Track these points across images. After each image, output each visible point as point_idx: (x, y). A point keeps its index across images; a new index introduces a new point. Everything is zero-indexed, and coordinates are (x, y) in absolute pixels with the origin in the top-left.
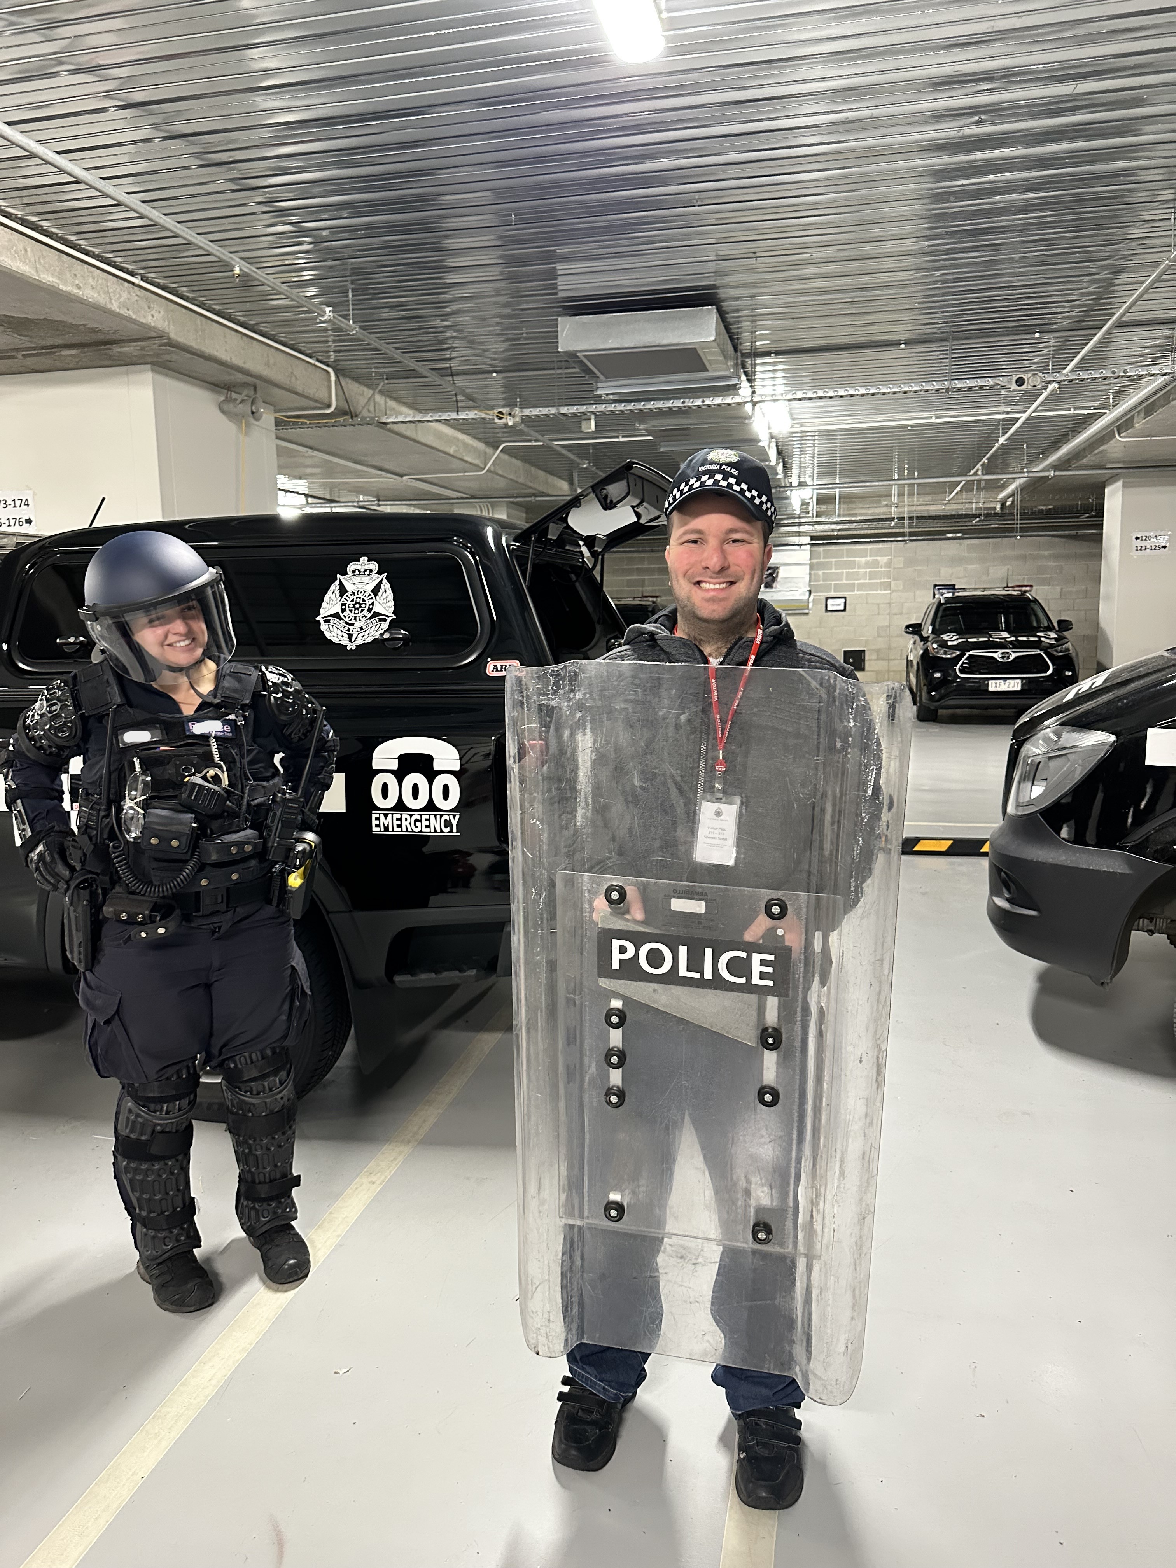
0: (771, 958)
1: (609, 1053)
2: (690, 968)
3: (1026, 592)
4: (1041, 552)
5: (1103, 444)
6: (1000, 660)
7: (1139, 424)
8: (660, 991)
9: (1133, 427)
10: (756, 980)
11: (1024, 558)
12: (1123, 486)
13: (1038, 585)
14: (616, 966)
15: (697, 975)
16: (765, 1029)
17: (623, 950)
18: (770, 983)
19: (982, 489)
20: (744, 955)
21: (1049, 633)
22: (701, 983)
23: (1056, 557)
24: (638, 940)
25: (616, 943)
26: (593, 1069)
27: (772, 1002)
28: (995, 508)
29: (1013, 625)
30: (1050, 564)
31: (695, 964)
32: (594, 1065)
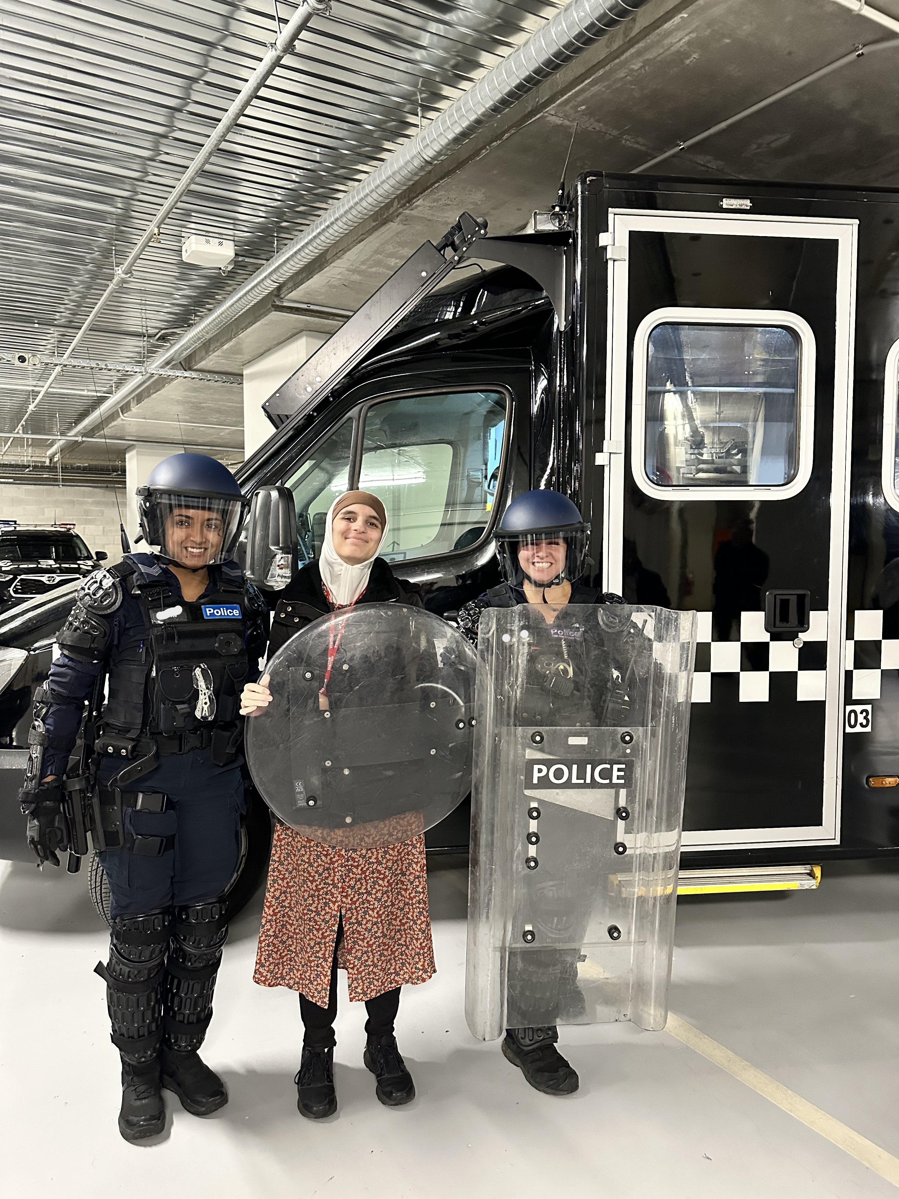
0: (623, 766)
1: (529, 836)
2: (579, 777)
3: (70, 529)
4: (86, 499)
5: (114, 420)
6: (47, 583)
7: (135, 409)
8: (560, 794)
9: (130, 410)
10: (615, 780)
11: (73, 502)
12: (137, 454)
13: (79, 524)
14: (535, 781)
15: (582, 781)
16: (619, 809)
17: (540, 771)
18: (622, 781)
19: (30, 446)
20: (608, 766)
21: (87, 561)
22: (584, 786)
23: (98, 503)
24: (548, 764)
25: (536, 767)
26: (520, 848)
27: (623, 792)
28: (45, 462)
29: (62, 555)
30: (93, 508)
31: (581, 775)
32: (520, 844)
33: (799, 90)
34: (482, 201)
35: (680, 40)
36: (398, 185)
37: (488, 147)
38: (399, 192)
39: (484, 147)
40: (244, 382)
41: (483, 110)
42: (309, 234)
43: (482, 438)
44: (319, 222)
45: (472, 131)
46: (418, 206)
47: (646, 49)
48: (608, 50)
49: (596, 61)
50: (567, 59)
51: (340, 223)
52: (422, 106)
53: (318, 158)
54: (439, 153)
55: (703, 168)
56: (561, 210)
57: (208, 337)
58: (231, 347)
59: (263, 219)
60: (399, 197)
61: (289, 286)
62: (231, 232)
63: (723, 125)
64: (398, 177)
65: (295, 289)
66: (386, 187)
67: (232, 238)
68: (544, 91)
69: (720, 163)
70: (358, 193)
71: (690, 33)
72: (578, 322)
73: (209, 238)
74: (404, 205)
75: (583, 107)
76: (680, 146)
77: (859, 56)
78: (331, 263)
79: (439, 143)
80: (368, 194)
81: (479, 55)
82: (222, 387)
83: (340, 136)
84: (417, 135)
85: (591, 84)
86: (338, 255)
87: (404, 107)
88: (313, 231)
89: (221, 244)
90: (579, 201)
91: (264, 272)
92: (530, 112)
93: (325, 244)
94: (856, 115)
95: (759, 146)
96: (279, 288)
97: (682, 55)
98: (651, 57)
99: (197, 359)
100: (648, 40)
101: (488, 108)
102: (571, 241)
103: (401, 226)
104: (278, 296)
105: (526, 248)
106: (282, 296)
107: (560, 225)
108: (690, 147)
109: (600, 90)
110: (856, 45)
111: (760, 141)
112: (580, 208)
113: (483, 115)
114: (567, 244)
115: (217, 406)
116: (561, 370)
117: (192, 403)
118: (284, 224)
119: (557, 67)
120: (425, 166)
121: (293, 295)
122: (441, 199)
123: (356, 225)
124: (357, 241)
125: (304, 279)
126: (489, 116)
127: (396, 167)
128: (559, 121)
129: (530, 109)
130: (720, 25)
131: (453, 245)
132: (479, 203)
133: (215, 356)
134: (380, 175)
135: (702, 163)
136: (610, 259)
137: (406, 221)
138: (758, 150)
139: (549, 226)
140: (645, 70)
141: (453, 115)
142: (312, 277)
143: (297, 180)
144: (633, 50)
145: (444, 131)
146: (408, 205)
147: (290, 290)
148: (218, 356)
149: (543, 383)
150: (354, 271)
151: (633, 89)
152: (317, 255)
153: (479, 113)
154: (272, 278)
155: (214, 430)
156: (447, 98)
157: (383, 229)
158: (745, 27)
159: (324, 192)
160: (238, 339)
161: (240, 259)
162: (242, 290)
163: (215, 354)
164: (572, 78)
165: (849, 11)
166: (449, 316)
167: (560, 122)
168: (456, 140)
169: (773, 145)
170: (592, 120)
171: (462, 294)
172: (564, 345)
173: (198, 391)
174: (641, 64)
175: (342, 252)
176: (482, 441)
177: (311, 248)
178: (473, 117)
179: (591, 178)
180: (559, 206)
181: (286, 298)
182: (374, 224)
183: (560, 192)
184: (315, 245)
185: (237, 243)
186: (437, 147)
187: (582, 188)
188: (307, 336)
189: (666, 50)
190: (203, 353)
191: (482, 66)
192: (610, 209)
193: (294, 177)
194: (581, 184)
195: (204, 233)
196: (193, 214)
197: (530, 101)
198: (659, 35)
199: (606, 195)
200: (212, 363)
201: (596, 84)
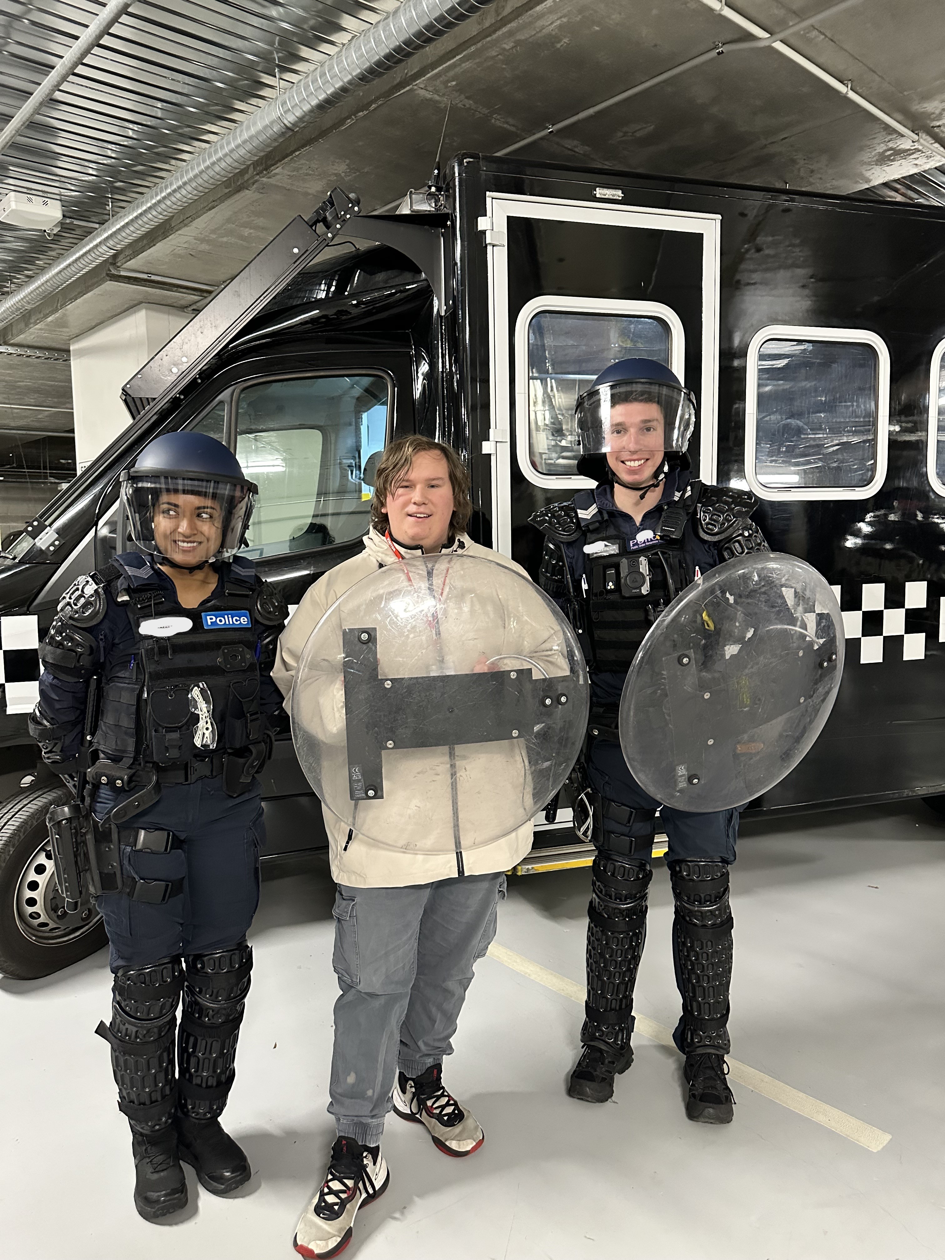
33: (664, 81)
34: (345, 173)
35: (552, 23)
36: (255, 151)
37: (353, 117)
38: (256, 158)
39: (349, 117)
40: (72, 358)
41: (350, 77)
42: (152, 198)
43: (354, 424)
44: (163, 185)
45: (337, 99)
46: (276, 174)
47: (518, 29)
48: (480, 27)
49: (468, 37)
50: (439, 33)
51: (189, 188)
52: (279, 66)
53: (159, 114)
54: (301, 119)
55: (570, 152)
56: (437, 190)
57: (29, 307)
58: (56, 319)
59: (94, 178)
60: (255, 164)
61: (127, 254)
62: (56, 191)
63: (591, 111)
64: (255, 143)
65: (134, 258)
66: (242, 152)
67: (58, 197)
68: (413, 64)
69: (587, 148)
70: (210, 156)
71: (561, 17)
72: (460, 307)
73: (31, 196)
74: (261, 172)
75: (454, 83)
76: (549, 129)
77: (719, 53)
78: (177, 231)
79: (301, 109)
80: (221, 159)
81: (339, 17)
82: (43, 363)
83: (185, 91)
84: (277, 98)
85: (462, 60)
86: (185, 222)
87: (258, 66)
88: (157, 195)
89: (45, 203)
90: (457, 183)
91: (98, 237)
92: (398, 84)
93: (171, 210)
94: (714, 110)
95: (625, 133)
96: (115, 256)
97: (552, 39)
98: (523, 38)
99: (14, 332)
100: (520, 20)
101: (355, 76)
102: (449, 223)
103: (256, 194)
104: (114, 264)
105: (402, 229)
106: (119, 264)
107: (436, 206)
108: (559, 131)
109: (471, 67)
110: (717, 43)
111: (625, 129)
112: (457, 190)
113: (350, 82)
114: (445, 226)
115: (36, 385)
116: (443, 356)
117: (6, 382)
118: (119, 184)
119: (429, 40)
120: (285, 132)
121: (131, 264)
122: (301, 168)
123: (207, 190)
124: (207, 208)
125: (144, 246)
126: (357, 86)
127: (253, 131)
128: (428, 95)
129: (398, 80)
130: (591, 12)
131: (324, 220)
132: (343, 174)
133: (35, 329)
134: (235, 139)
135: (569, 147)
136: (490, 244)
137: (263, 189)
138: (624, 138)
139: (426, 207)
140: (516, 50)
141: (317, 80)
142: (154, 245)
143: (135, 136)
144: (505, 30)
145: (307, 96)
146: (265, 172)
147: (128, 258)
148: (41, 329)
149: (424, 368)
150: (202, 241)
151: (504, 68)
152: (161, 221)
153: (345, 80)
154: (108, 244)
155: (31, 412)
156: (306, 60)
157: (237, 197)
158: (613, 17)
159: (165, 151)
160: (66, 310)
161: (68, 221)
162: (72, 256)
163: (37, 326)
164: (443, 52)
165: (711, 10)
166: (322, 295)
167: (430, 96)
168: (322, 107)
169: (638, 135)
170: (462, 97)
171: (336, 272)
172: (445, 330)
173: (15, 369)
174: (512, 44)
175: (190, 219)
176: (353, 427)
177: (154, 213)
178: (338, 85)
179: (468, 160)
180: (435, 186)
181: (123, 266)
182: (227, 190)
183: (436, 171)
184: (159, 210)
185: (65, 204)
186: (299, 113)
187: (459, 170)
188: (147, 309)
189: (537, 33)
190: (22, 325)
191: (344, 29)
192: (488, 193)
193: (130, 133)
194: (458, 166)
195: (25, 190)
196: (11, 168)
197: (398, 74)
198: (531, 16)
199: (483, 177)
200: (33, 337)
201: (468, 60)
